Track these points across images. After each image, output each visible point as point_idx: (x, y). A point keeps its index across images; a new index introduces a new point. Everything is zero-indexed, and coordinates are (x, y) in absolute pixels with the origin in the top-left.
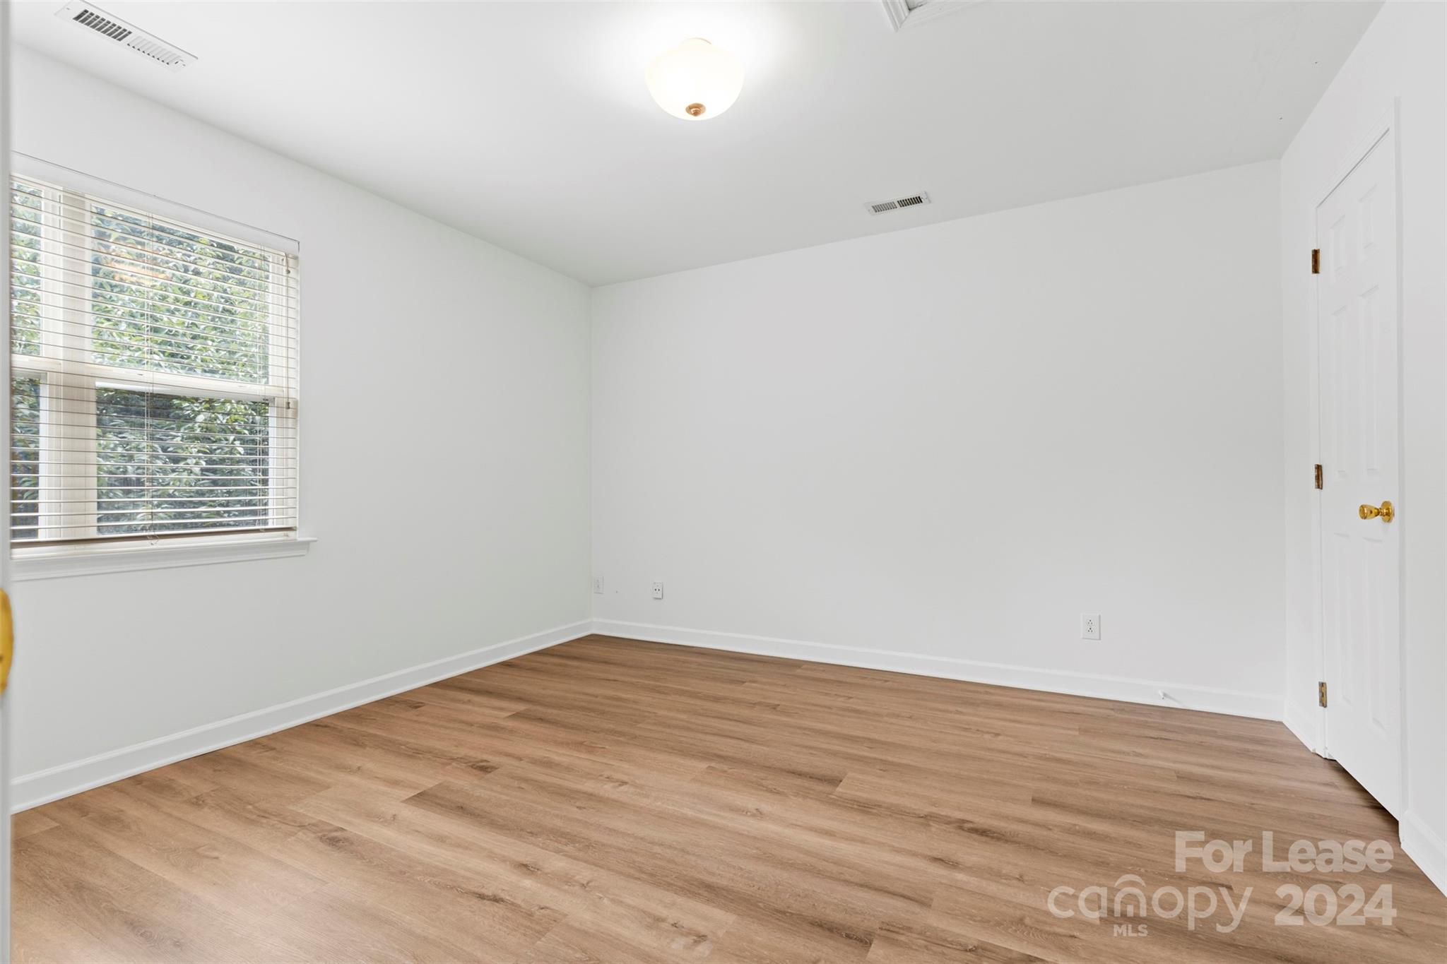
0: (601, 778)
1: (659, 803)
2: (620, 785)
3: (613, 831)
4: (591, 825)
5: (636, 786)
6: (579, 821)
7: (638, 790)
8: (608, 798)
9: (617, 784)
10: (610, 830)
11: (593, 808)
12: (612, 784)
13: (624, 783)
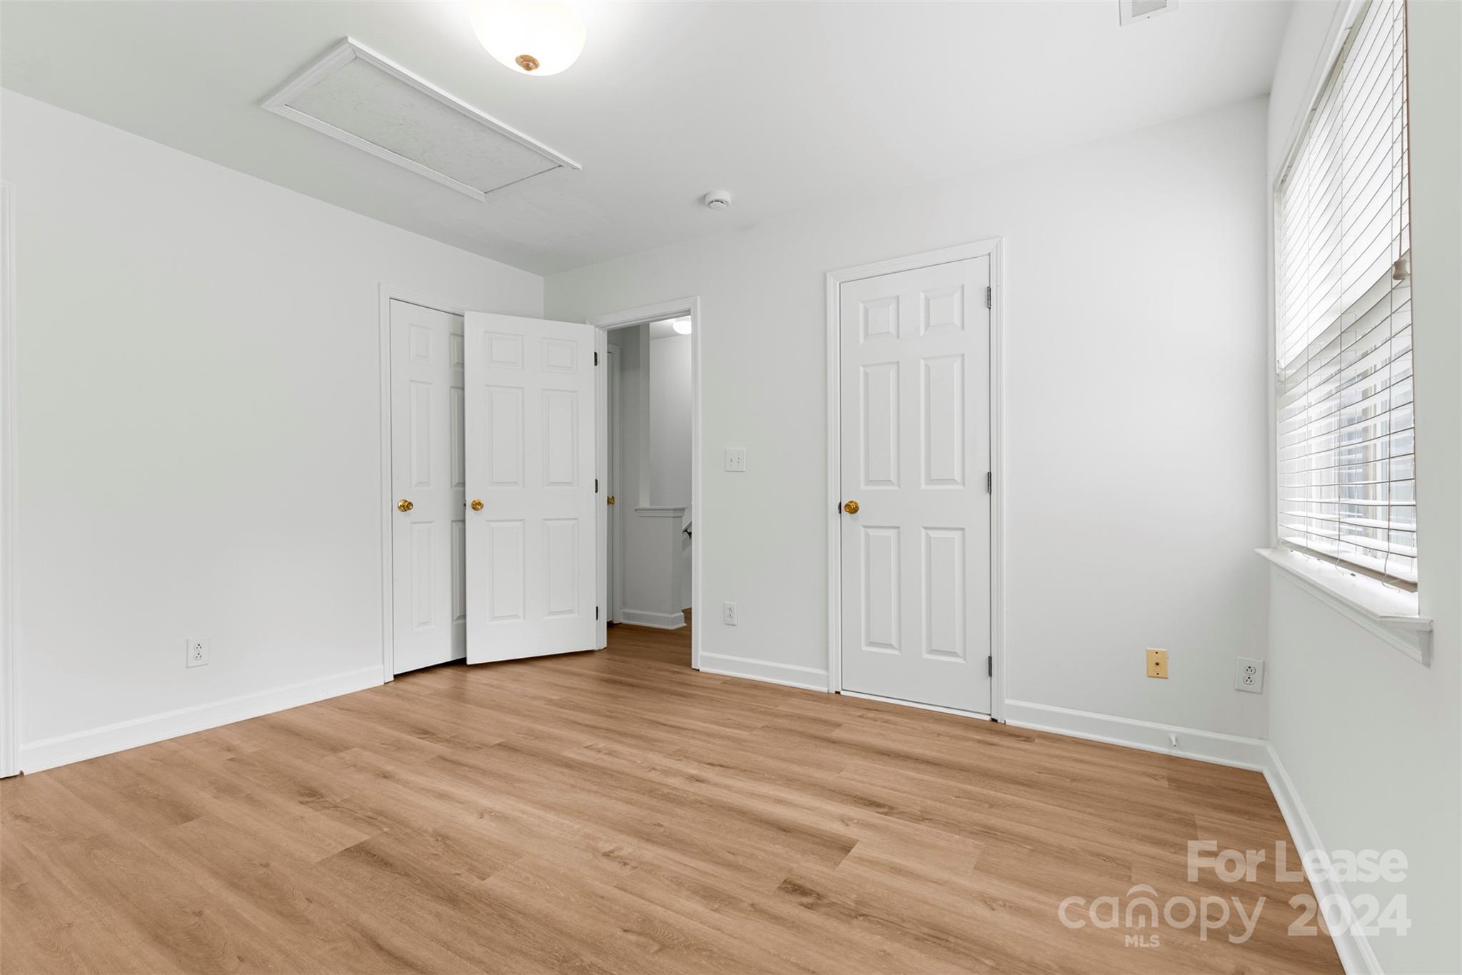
0: (634, 864)
1: (575, 827)
2: (612, 852)
3: (629, 802)
4: (648, 808)
5: (594, 850)
6: (659, 812)
7: (593, 844)
8: (629, 834)
9: (617, 853)
10: (631, 803)
11: (646, 824)
12: (622, 853)
13: (607, 855)
